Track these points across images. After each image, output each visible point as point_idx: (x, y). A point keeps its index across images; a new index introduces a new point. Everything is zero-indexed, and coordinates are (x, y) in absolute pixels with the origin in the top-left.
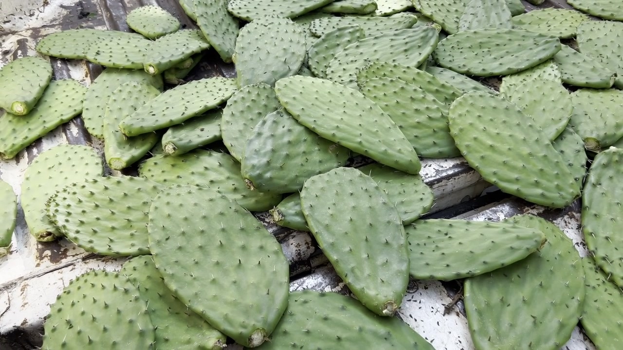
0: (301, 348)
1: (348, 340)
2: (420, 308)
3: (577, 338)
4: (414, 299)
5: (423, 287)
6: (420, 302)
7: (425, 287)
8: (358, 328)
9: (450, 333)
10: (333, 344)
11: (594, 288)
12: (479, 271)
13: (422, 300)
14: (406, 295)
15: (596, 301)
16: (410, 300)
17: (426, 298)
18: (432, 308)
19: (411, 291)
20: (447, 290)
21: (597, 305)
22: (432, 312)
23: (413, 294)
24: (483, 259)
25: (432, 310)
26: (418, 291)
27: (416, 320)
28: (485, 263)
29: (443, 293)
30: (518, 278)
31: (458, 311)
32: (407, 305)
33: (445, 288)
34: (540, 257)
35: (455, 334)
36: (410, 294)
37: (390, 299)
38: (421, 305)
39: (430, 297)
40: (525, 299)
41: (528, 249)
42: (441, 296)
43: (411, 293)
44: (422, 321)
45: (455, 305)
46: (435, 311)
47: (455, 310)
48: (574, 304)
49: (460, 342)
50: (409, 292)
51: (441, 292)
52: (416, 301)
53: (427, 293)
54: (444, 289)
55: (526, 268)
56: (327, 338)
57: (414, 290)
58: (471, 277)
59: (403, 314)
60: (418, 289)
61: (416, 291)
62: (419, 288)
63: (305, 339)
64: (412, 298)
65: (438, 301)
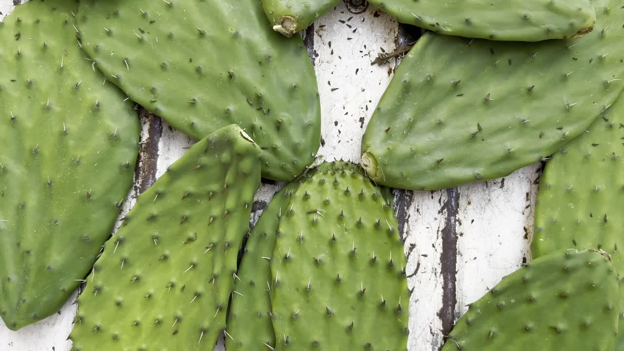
0: (152, 22)
1: (214, 41)
2: (349, 39)
3: (529, 175)
4: (349, 23)
5: (374, 12)
6: (354, 31)
7: (376, 12)
8: (234, 32)
9: (363, 90)
10: (192, 37)
11: (611, 127)
12: (449, 30)
13: (360, 30)
14: (343, 13)
15: (594, 145)
16: (343, 22)
17: (365, 30)
18: (365, 46)
19: (353, 11)
20: (399, 32)
21: (591, 150)
22: (361, 52)
23: (353, 15)
24: (467, 15)
25: (363, 49)
26: (364, 14)
27: (332, 53)
28: (467, 22)
29: (392, 33)
30: (507, 63)
31: (393, 68)
32: (335, 27)
33: (399, 29)
34: (567, 48)
35: (368, 95)
36: (349, 13)
37: (291, 14)
38: (352, 35)
39: (373, 31)
40: (491, 98)
41: (548, 31)
42: (387, 36)
43: (351, 12)
44: (340, 57)
45: (394, 58)
46: (365, 52)
47: (391, 66)
48: (552, 137)
49: (367, 109)
50: (349, 10)
51: (391, 30)
52: (350, 27)
53: (373, 22)
54: (397, 29)
55: (530, 54)
56: (188, 25)
57: (358, 11)
58: (435, 33)
59: (321, 36)
60: (364, 11)
61: (360, 13)
62: (368, 10)
63: (161, 13)
64: (349, 20)
65: (379, 40)
